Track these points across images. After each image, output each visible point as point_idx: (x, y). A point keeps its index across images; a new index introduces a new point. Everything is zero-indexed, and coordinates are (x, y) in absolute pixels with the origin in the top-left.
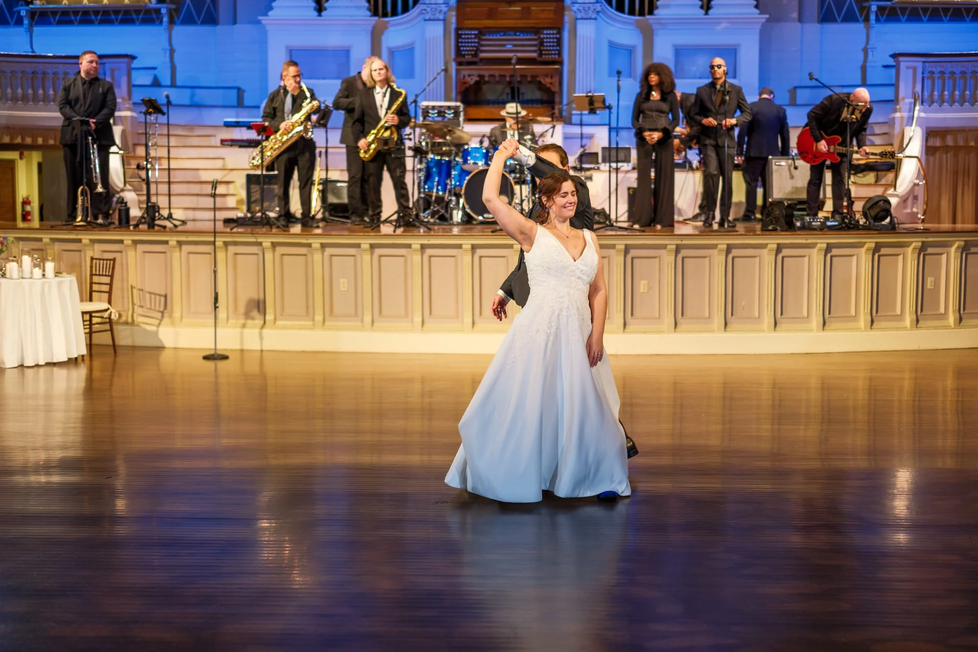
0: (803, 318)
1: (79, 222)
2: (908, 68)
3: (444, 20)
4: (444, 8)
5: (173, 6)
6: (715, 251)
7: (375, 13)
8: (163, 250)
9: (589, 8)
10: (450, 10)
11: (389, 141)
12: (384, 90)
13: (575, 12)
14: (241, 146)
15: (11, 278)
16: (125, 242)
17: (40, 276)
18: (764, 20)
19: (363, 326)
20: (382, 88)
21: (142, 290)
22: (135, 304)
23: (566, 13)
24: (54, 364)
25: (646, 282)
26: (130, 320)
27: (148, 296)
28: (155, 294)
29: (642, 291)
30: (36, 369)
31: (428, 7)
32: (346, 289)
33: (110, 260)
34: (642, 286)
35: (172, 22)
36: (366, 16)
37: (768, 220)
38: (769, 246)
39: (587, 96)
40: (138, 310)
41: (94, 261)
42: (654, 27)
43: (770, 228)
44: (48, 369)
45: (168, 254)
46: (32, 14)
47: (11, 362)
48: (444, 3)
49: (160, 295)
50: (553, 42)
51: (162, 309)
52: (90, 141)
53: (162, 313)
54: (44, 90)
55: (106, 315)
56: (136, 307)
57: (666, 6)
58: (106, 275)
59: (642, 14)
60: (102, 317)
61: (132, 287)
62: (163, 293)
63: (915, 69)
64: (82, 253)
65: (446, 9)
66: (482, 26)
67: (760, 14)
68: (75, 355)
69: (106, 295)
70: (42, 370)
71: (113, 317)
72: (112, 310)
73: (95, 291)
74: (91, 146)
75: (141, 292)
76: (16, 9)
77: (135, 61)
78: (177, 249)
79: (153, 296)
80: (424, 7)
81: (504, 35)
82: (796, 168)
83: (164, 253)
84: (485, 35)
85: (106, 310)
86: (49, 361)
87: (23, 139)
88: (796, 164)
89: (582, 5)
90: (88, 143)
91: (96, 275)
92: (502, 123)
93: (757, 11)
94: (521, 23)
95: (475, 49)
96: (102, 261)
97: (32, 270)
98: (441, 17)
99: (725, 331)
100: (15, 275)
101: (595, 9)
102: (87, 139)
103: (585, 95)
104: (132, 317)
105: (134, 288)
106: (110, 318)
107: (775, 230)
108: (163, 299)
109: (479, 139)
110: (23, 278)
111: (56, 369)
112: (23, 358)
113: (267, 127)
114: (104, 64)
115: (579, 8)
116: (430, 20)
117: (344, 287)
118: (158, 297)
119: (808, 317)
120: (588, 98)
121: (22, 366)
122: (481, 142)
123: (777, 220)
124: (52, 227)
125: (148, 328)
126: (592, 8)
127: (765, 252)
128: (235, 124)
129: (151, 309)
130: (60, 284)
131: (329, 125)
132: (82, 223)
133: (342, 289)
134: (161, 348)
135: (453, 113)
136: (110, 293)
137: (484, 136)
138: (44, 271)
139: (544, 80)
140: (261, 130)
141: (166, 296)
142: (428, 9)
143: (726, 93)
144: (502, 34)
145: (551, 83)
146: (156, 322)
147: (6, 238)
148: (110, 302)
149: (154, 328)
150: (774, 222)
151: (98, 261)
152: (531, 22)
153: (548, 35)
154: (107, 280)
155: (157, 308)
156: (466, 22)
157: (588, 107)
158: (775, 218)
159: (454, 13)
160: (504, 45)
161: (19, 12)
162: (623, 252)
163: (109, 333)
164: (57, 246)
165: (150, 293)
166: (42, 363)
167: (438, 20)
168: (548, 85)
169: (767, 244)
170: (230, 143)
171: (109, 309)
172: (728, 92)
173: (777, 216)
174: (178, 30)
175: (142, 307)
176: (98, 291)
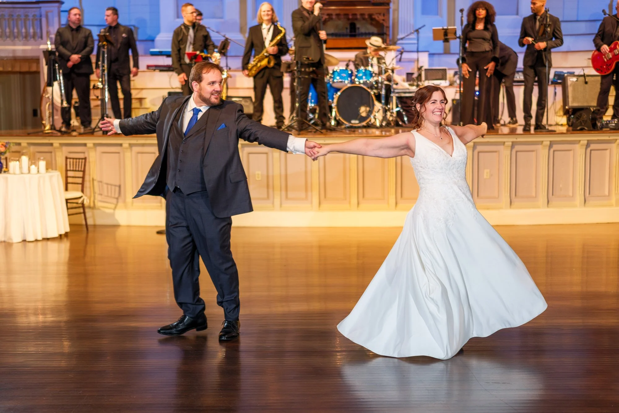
0: (605, 196)
1: (47, 130)
6: (540, 147)
8: (117, 151)
11: (291, 65)
12: (269, 26)
14: (161, 71)
15: (14, 174)
16: (88, 145)
17: (36, 172)
19: (273, 206)
20: (267, 25)
21: (101, 182)
22: (95, 193)
24: (48, 239)
25: (488, 171)
26: (92, 205)
27: (105, 186)
28: (111, 185)
29: (485, 177)
30: (35, 243)
32: (260, 179)
33: (82, 159)
34: (486, 174)
37: (577, 122)
38: (582, 142)
39: (443, 29)
40: (98, 197)
41: (68, 160)
43: (579, 128)
44: (44, 243)
45: (122, 154)
47: (16, 238)
49: (115, 186)
51: (117, 196)
52: (57, 68)
53: (117, 199)
54: (26, 28)
55: (80, 201)
56: (97, 195)
58: (78, 171)
60: (77, 203)
61: (93, 180)
62: (118, 184)
64: (53, 154)
68: (63, 232)
69: (80, 186)
70: (40, 244)
71: (85, 202)
72: (84, 197)
73: (70, 183)
74: (57, 71)
75: (100, 184)
77: (63, 6)
78: (129, 150)
79: (109, 187)
82: (586, 83)
83: (119, 153)
85: (80, 198)
86: (45, 237)
88: (587, 80)
90: (56, 69)
91: (70, 170)
92: (364, 50)
96: (75, 160)
97: (29, 167)
99: (548, 207)
100: (18, 171)
102: (54, 66)
103: (441, 28)
104: (94, 202)
105: (95, 180)
106: (83, 204)
107: (582, 130)
108: (117, 188)
109: (345, 63)
110: (22, 173)
111: (49, 243)
112: (24, 235)
113: (198, 55)
114: (40, 8)
117: (258, 177)
118: (113, 187)
119: (609, 195)
120: (443, 31)
121: (24, 241)
122: (347, 65)
123: (585, 122)
124: (29, 135)
125: (107, 211)
127: (577, 146)
128: (159, 53)
129: (108, 196)
130: (51, 177)
131: (229, 54)
132: (49, 131)
133: (257, 179)
134: (117, 226)
136: (83, 184)
137: (349, 61)
138: (38, 168)
139: (378, 17)
140: (193, 57)
141: (120, 186)
143: (547, 26)
145: (383, 20)
146: (113, 206)
147: (9, 143)
148: (82, 191)
149: (111, 211)
150: (583, 124)
151: (72, 160)
154: (80, 174)
155: (113, 195)
157: (443, 38)
158: (583, 121)
162: (472, 148)
163: (83, 215)
164: (32, 149)
165: (107, 184)
166: (40, 238)
168: (381, 22)
169: (580, 141)
170: (154, 68)
171: (82, 197)
172: (549, 25)
173: (586, 119)
175: (101, 195)
176: (72, 183)
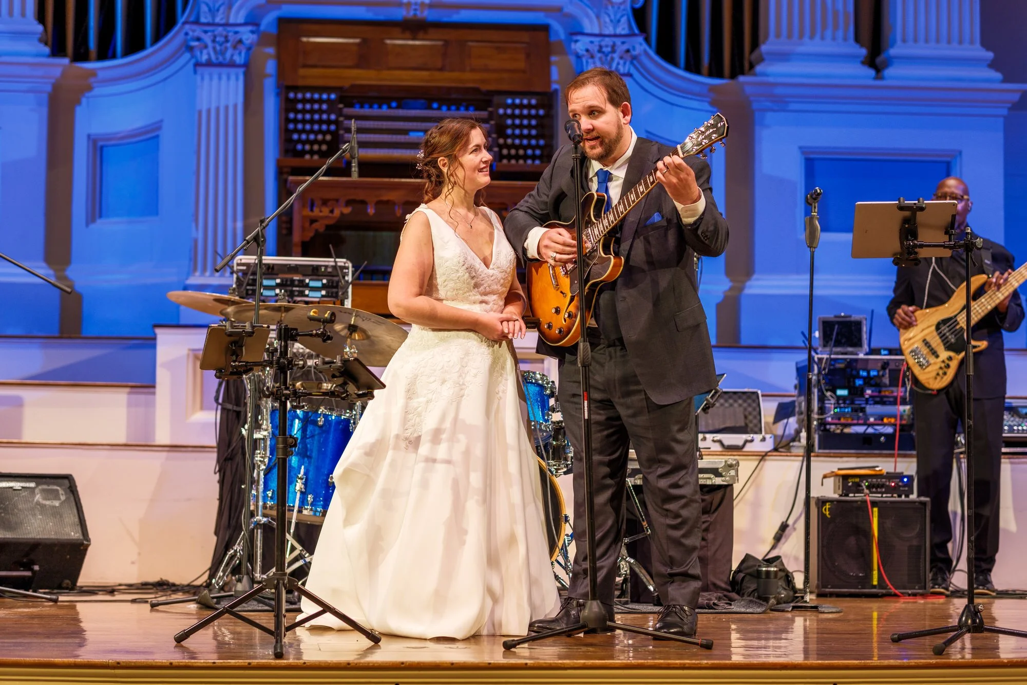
3: (246, 65)
4: (247, 35)
7: (58, 49)
9: (613, 46)
10: (263, 39)
13: (579, 57)
18: (1016, 97)
23: (554, 57)
31: (206, 32)
36: (38, 55)
42: (755, 105)
48: (245, 24)
50: (529, 127)
57: (780, 59)
59: (716, 71)
65: (254, 37)
66: (346, 84)
67: (1005, 80)
80: (198, 31)
81: (398, 107)
84: (351, 105)
89: (596, 40)
93: (998, 76)
94: (444, 79)
95: (328, 137)
98: (239, 59)
101: (628, 51)
115: (590, 47)
116: (209, 64)
126: (621, 48)
135: (324, 287)
142: (207, 39)
144: (394, 104)
152: (467, 78)
153: (515, 110)
156: (302, 72)
159: (271, 50)
160: (406, 132)
167: (232, 65)
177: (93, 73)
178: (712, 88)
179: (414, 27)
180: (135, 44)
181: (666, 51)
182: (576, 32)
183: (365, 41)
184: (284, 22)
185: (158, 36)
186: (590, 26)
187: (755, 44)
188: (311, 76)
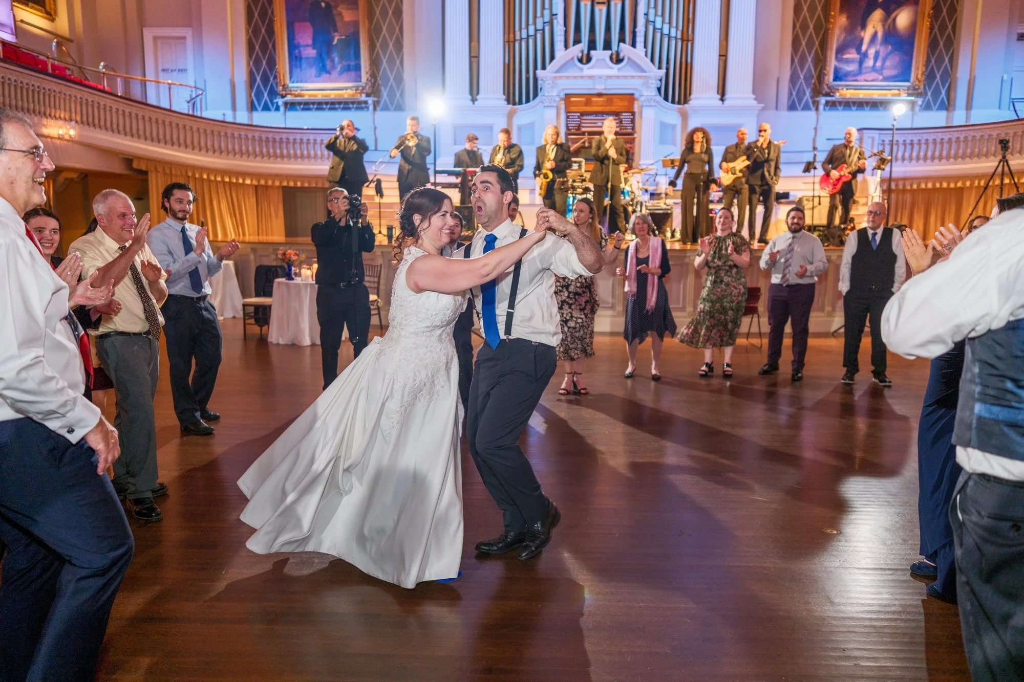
2: (869, 137)
3: (557, 106)
4: (557, 99)
5: (376, 99)
7: (509, 103)
9: (651, 99)
10: (561, 100)
13: (642, 102)
18: (760, 108)
23: (636, 102)
31: (546, 98)
35: (375, 109)
36: (503, 104)
42: (689, 112)
46: (286, 104)
48: (557, 96)
50: (629, 121)
57: (697, 99)
59: (679, 103)
63: (873, 139)
65: (559, 99)
66: (582, 111)
67: (758, 104)
76: (275, 101)
80: (544, 98)
81: (596, 116)
84: (584, 116)
87: (288, 183)
89: (647, 97)
93: (756, 102)
94: (607, 109)
95: (578, 125)
98: (555, 105)
101: (655, 100)
115: (645, 99)
116: (548, 106)
126: (653, 99)
142: (547, 100)
144: (594, 116)
152: (613, 108)
153: (626, 117)
156: (571, 108)
159: (563, 102)
161: (277, 103)
167: (553, 106)
174: (379, 114)
177: (517, 109)
178: (679, 108)
179: (600, 95)
180: (528, 101)
181: (666, 99)
182: (641, 95)
183: (587, 99)
184: (567, 95)
185: (534, 98)
186: (645, 93)
187: (690, 95)
188: (573, 109)
